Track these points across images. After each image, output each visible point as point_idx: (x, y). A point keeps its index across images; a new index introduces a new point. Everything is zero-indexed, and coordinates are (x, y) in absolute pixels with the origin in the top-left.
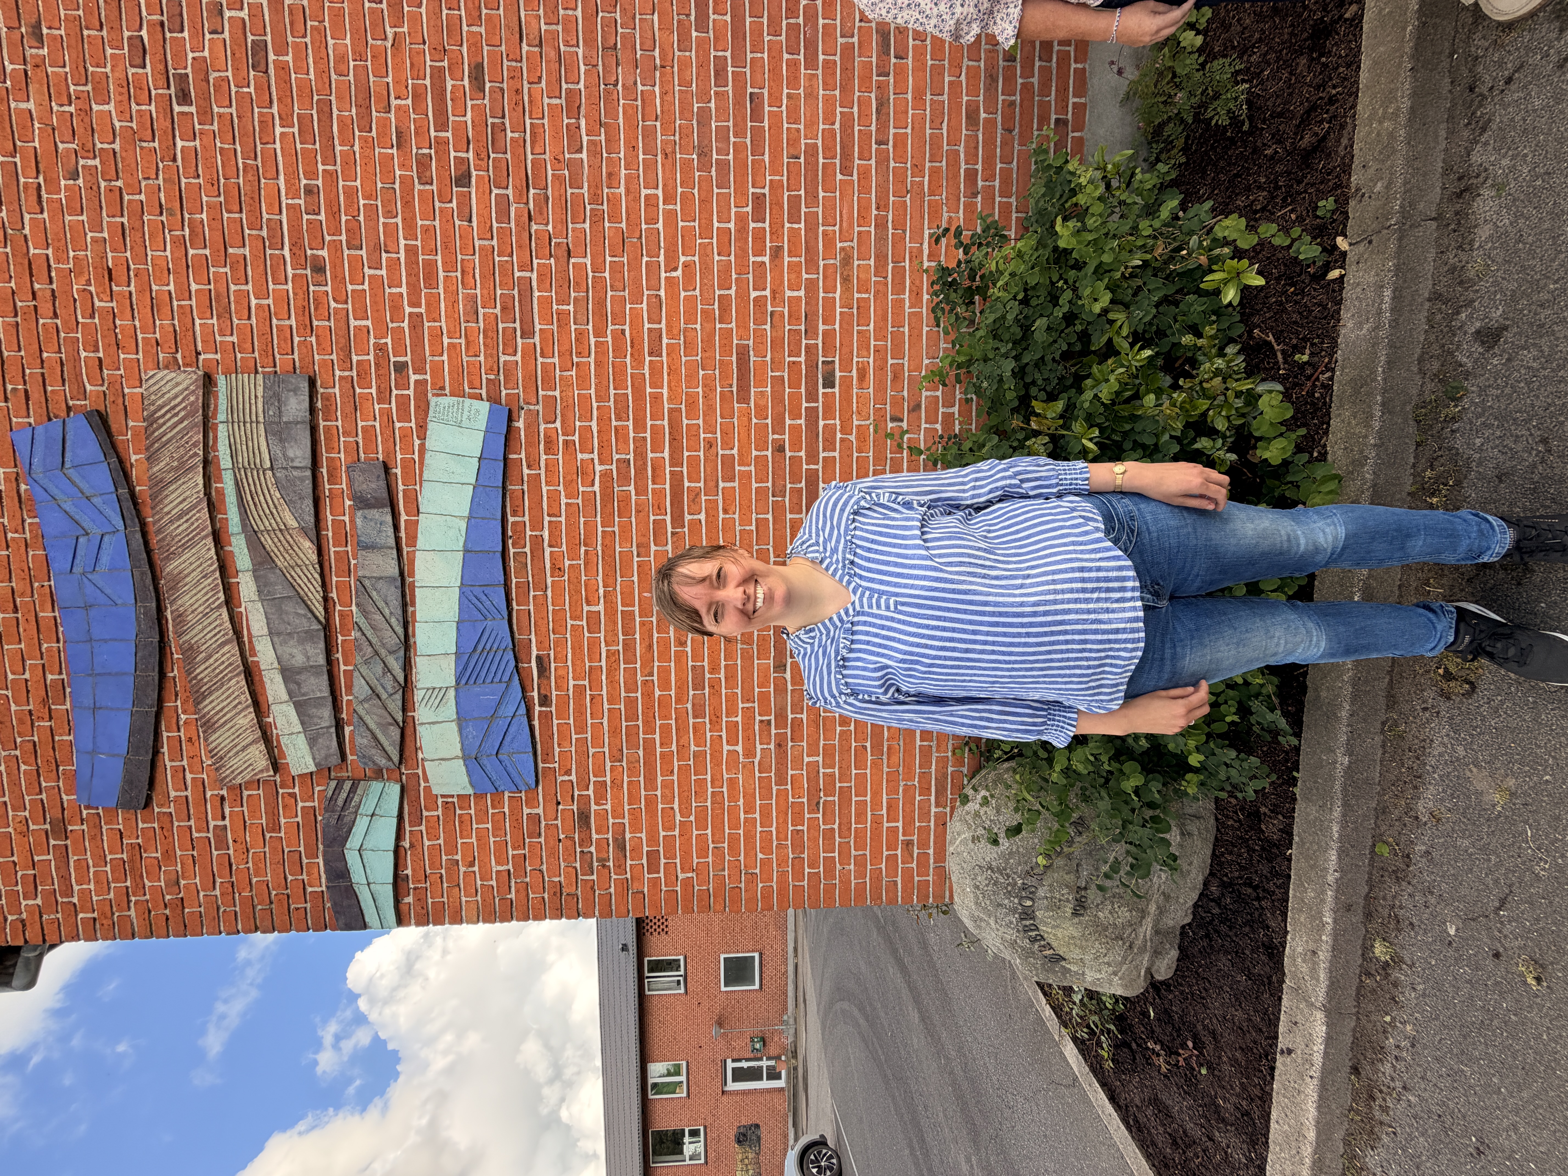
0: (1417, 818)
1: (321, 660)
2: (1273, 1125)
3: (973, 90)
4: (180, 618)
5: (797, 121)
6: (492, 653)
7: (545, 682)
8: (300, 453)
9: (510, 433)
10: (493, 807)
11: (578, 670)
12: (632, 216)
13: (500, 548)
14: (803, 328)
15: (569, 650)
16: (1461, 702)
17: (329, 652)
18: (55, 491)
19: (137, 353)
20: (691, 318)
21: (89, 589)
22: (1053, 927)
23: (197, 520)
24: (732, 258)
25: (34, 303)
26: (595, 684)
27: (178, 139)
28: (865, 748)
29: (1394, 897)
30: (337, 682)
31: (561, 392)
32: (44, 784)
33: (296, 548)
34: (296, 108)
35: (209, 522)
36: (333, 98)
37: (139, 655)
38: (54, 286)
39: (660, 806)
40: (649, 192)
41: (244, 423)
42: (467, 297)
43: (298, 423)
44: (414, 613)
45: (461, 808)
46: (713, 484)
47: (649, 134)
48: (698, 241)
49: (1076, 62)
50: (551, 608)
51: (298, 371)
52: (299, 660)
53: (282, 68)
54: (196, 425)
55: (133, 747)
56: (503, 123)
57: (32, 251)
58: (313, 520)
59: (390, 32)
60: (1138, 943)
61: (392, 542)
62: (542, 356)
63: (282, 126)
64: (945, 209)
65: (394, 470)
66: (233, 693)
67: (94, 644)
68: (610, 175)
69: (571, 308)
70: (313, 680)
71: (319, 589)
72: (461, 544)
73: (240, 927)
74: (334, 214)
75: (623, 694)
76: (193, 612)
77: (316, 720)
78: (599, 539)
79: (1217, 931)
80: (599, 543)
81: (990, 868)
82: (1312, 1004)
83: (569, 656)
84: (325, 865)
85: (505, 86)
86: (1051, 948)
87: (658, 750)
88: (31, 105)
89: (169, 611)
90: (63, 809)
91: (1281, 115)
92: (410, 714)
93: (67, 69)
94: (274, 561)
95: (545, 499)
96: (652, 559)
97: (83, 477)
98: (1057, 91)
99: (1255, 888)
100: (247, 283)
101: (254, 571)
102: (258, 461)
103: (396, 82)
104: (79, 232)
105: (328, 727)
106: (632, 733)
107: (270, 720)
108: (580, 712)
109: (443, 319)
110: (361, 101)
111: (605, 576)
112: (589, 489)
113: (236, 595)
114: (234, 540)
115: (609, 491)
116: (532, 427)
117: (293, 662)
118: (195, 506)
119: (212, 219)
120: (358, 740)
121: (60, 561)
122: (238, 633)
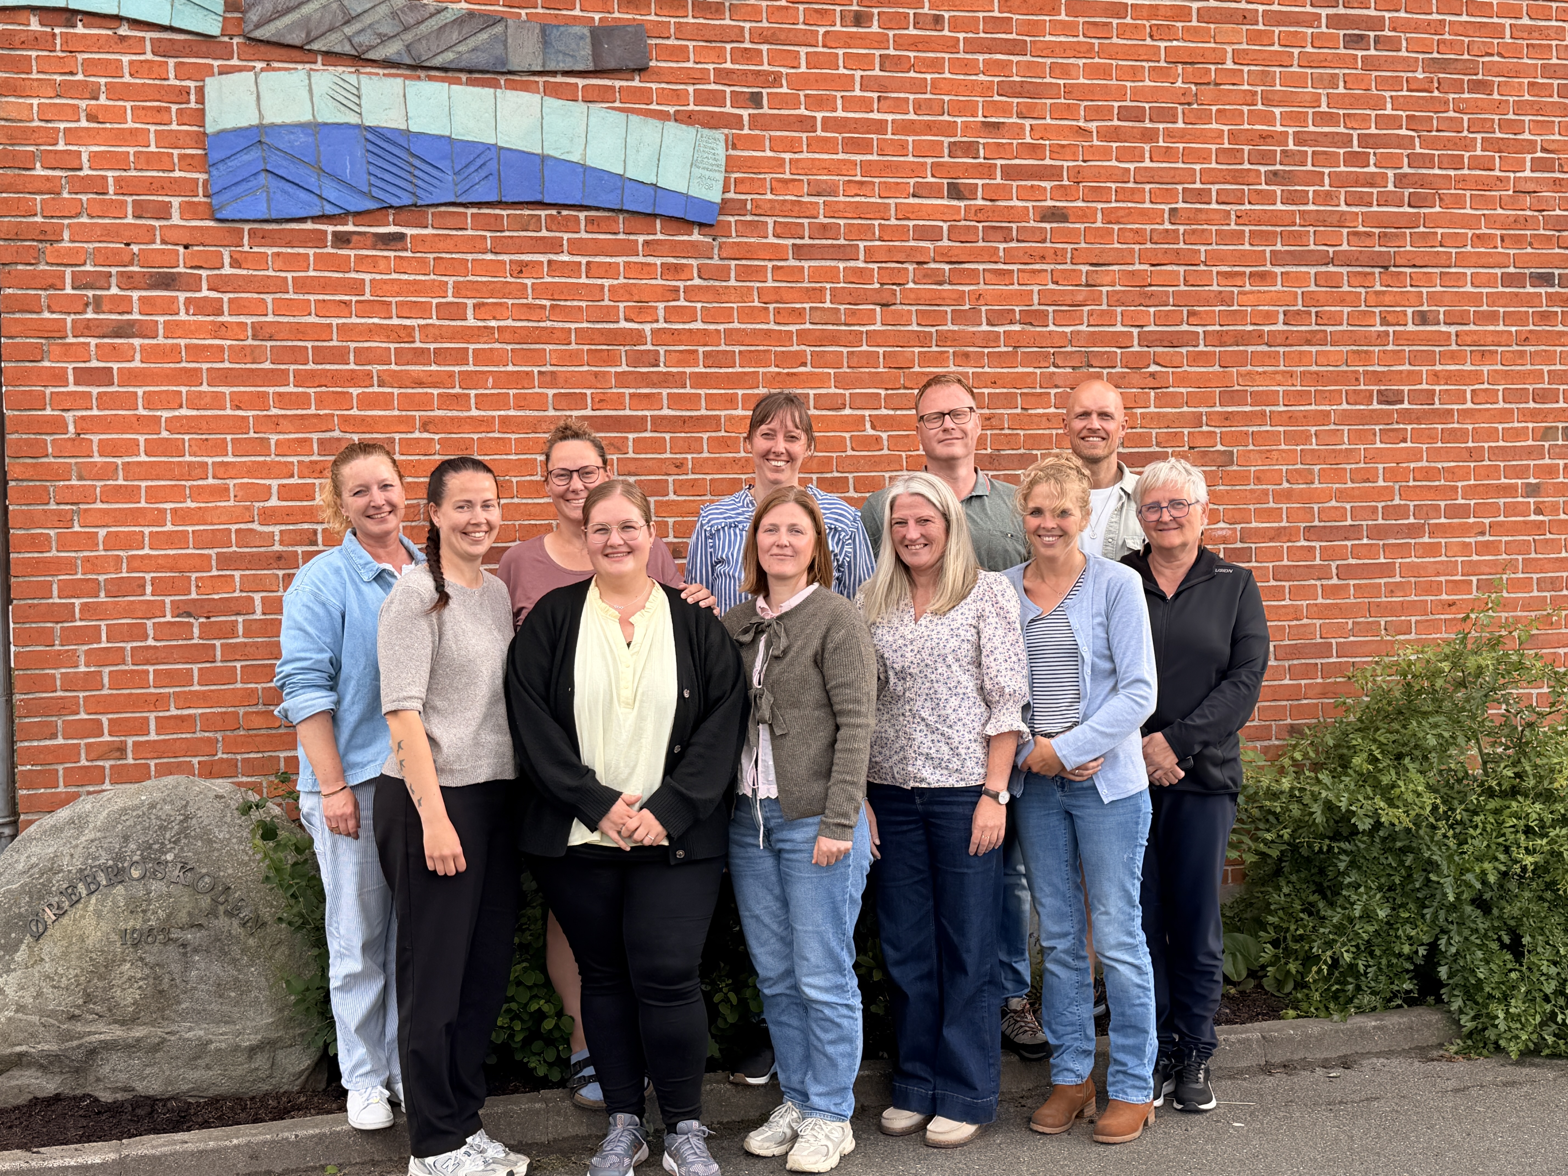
6: (409, 177)
7: (369, 243)
9: (684, 223)
10: (182, 157)
11: (385, 287)
13: (545, 199)
15: (412, 277)
22: (98, 912)
26: (366, 309)
31: (735, 288)
34: (1018, 17)
36: (1029, 58)
39: (184, 389)
42: (836, 184)
44: (460, 82)
45: (182, 111)
46: (632, 468)
47: (1008, 401)
50: (470, 257)
53: (1054, 8)
56: (1012, 240)
59: (1093, 126)
60: (78, 1028)
61: (551, 66)
62: (774, 267)
65: (637, 78)
68: (967, 355)
69: (828, 305)
72: (552, 153)
74: (915, 44)
75: (352, 345)
78: (560, 325)
80: (556, 325)
81: (186, 819)
83: (406, 277)
85: (1048, 245)
86: (58, 916)
87: (271, 390)
92: (320, 59)
95: (608, 260)
96: (537, 390)
103: (1046, 128)
106: (298, 355)
108: (325, 286)
109: (810, 156)
110: (1027, 87)
111: (514, 330)
112: (622, 315)
115: (620, 339)
116: (693, 250)
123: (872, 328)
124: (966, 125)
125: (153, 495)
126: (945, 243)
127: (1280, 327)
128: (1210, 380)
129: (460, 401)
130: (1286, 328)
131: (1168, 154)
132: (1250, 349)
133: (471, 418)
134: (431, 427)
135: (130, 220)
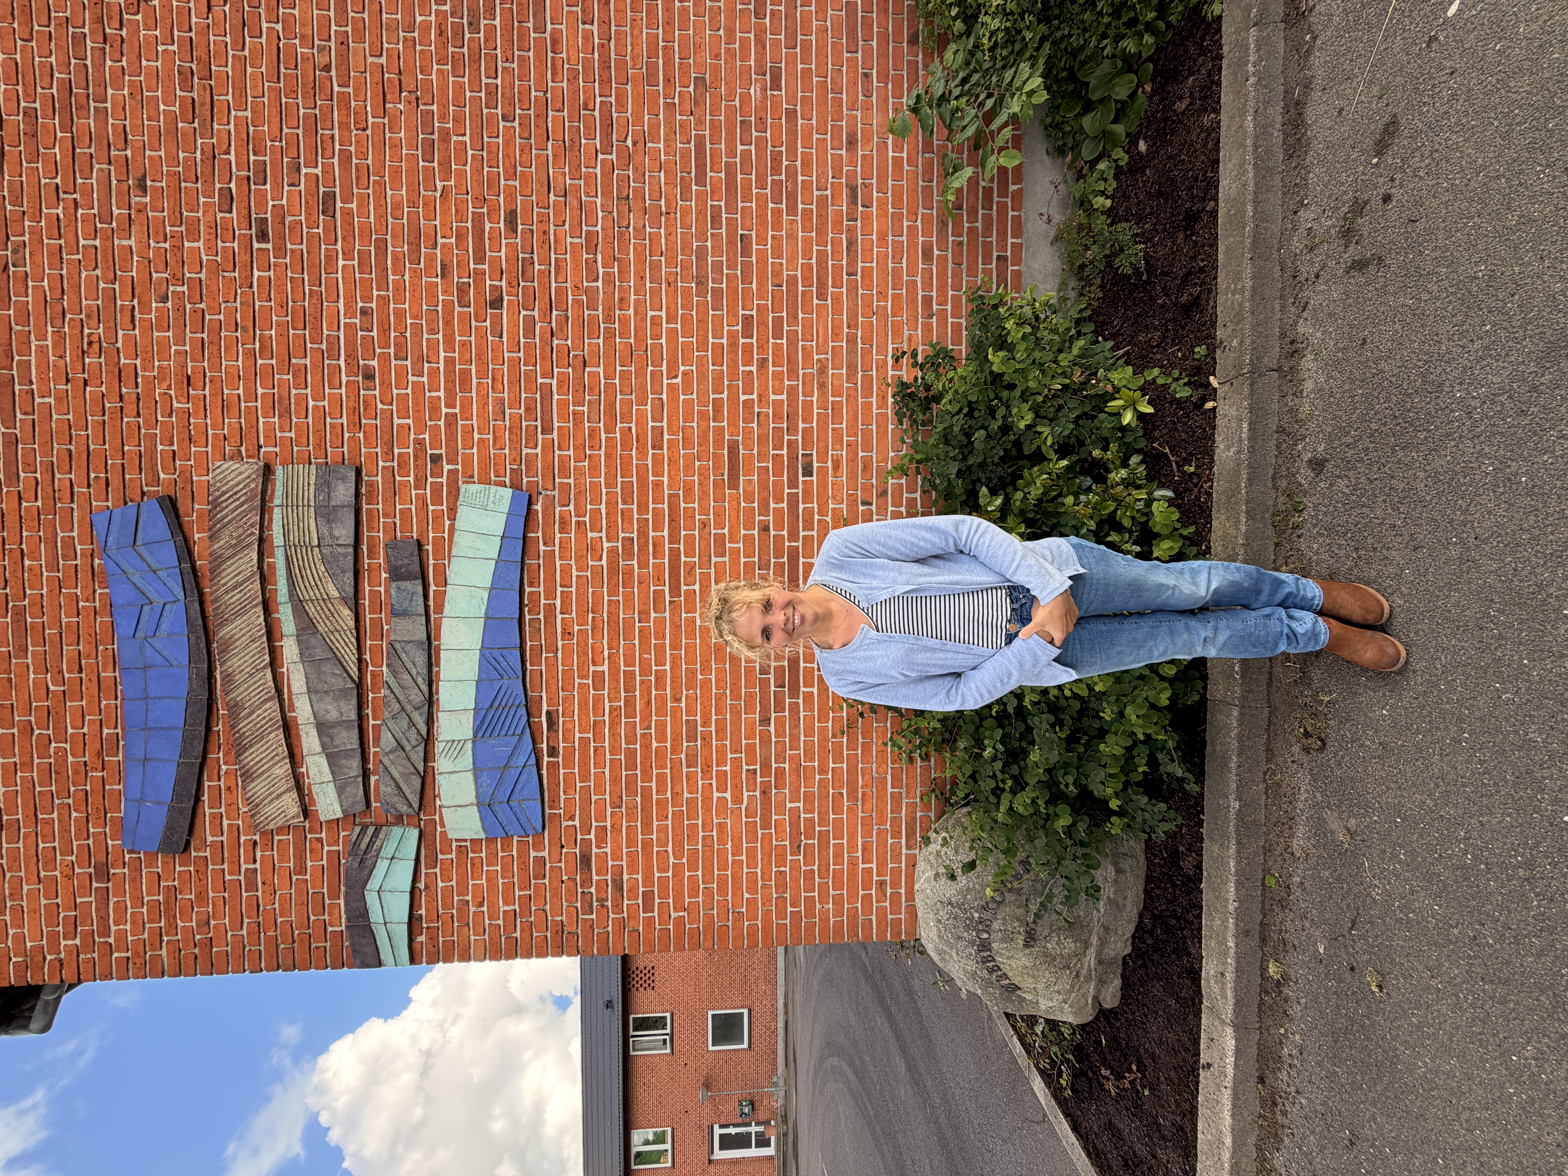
0: (1293, 854)
1: (353, 716)
2: (1200, 1136)
3: (927, 233)
4: (228, 678)
5: (780, 257)
6: (507, 708)
7: (554, 735)
8: (344, 532)
9: (529, 515)
10: (503, 850)
11: (584, 722)
12: (640, 334)
13: (517, 616)
14: (785, 426)
15: (576, 706)
16: (1317, 756)
17: (360, 707)
18: (125, 565)
19: (207, 446)
20: (688, 418)
21: (149, 652)
22: (1008, 958)
23: (249, 591)
24: (725, 367)
25: (121, 404)
26: (598, 736)
27: (255, 270)
28: (841, 794)
29: (1281, 923)
30: (366, 735)
31: (575, 479)
32: (92, 830)
33: (336, 616)
34: (357, 245)
35: (259, 593)
36: (389, 237)
37: (189, 710)
38: (139, 390)
39: (655, 849)
40: (654, 313)
41: (297, 506)
42: (495, 399)
43: (344, 506)
44: (438, 673)
45: (473, 852)
46: (705, 559)
47: (655, 267)
48: (696, 354)
49: (1013, 210)
50: (560, 668)
51: (346, 462)
52: (333, 715)
53: (347, 213)
54: (254, 508)
55: (177, 795)
56: (532, 258)
57: (122, 361)
58: (352, 591)
59: (439, 185)
60: (1084, 972)
61: (421, 610)
62: (559, 449)
63: (344, 259)
64: (906, 327)
65: (426, 547)
66: (272, 745)
67: (149, 701)
68: (621, 300)
69: (585, 409)
70: (344, 734)
71: (355, 651)
72: (483, 611)
73: (263, 965)
74: (385, 331)
75: (624, 746)
76: (241, 672)
77: (345, 770)
78: (606, 607)
79: (1151, 960)
80: (605, 610)
81: (950, 903)
82: (1224, 1021)
83: (576, 711)
84: (346, 904)
85: (535, 228)
86: (1007, 978)
87: (655, 797)
88: (132, 242)
89: (218, 671)
90: (108, 854)
91: (1167, 274)
92: (430, 764)
93: (165, 214)
94: (315, 627)
95: (558, 572)
96: (652, 624)
97: (151, 553)
98: (997, 233)
99: (1178, 919)
100: (306, 388)
101: (298, 636)
102: (307, 539)
103: (442, 225)
104: (164, 345)
105: (355, 777)
106: (631, 781)
107: (304, 770)
108: (584, 762)
109: (475, 418)
110: (412, 240)
111: (610, 639)
112: (597, 563)
113: (279, 657)
114: (281, 608)
115: (615, 565)
116: (549, 509)
117: (328, 717)
118: (248, 579)
119: (280, 335)
120: (382, 788)
121: (125, 627)
122: (279, 691)
123: (602, 374)
124: (445, 292)
125: (723, 867)
126: (536, 313)
127: (595, 28)
128: (638, 93)
129: (660, 676)
130: (596, 23)
131: (459, 120)
132: (613, 56)
133: (671, 669)
134: (678, 696)
135: (547, 881)
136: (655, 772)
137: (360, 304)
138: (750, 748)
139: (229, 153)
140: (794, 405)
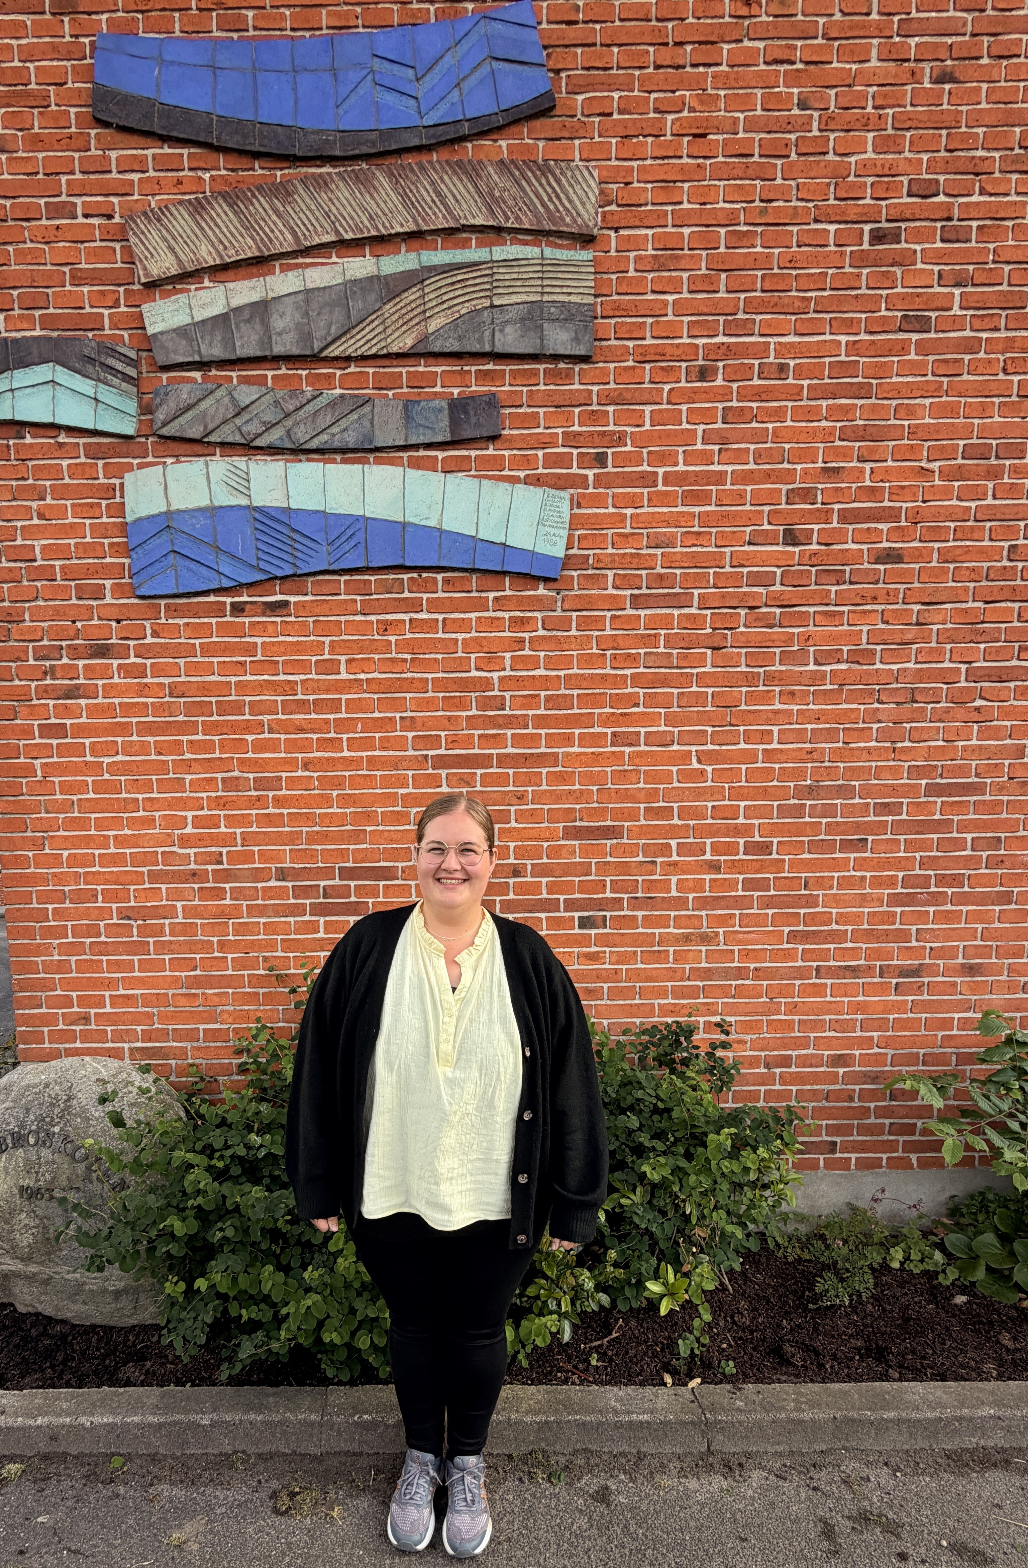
0: (152, 1485)
1: (278, 349)
4: (323, 183)
6: (290, 550)
7: (259, 610)
8: (510, 340)
9: (531, 579)
10: (111, 545)
11: (275, 648)
12: (751, 716)
13: (408, 564)
14: (639, 895)
15: (296, 639)
17: (288, 359)
18: (465, 45)
19: (617, 159)
20: (651, 777)
22: (6, 1168)
23: (435, 214)
24: (710, 821)
25: (671, 43)
26: (259, 667)
29: (69, 1475)
30: (253, 366)
31: (575, 637)
33: (404, 328)
34: (865, 359)
35: (432, 227)
36: (873, 401)
38: (688, 69)
40: (776, 734)
41: (542, 278)
42: (674, 537)
43: (542, 340)
44: (334, 461)
45: (108, 505)
47: (831, 735)
48: (726, 785)
50: (343, 618)
51: (597, 343)
52: (278, 323)
53: (903, 348)
54: (539, 222)
55: (168, 112)
56: (844, 583)
57: (726, 47)
58: (436, 350)
59: (935, 466)
61: (413, 440)
62: (613, 617)
63: (847, 343)
64: (754, 1037)
65: (491, 447)
66: (238, 241)
68: (792, 693)
69: (661, 650)
70: (254, 337)
71: (359, 353)
72: (412, 520)
74: (759, 394)
75: (247, 699)
76: (330, 200)
77: (208, 338)
78: (419, 675)
79: (13, 1335)
80: (415, 675)
81: (69, 1098)
83: (290, 639)
84: (34, 338)
85: (881, 586)
87: (185, 738)
88: (874, 63)
89: (331, 170)
91: (816, 1329)
92: (218, 450)
93: (909, 108)
94: (390, 300)
95: (462, 616)
96: (398, 733)
97: (481, 82)
100: (690, 292)
101: (378, 277)
102: (501, 291)
103: (887, 470)
105: (199, 352)
106: (204, 708)
107: (207, 283)
108: (226, 649)
109: (651, 510)
110: (869, 430)
111: (379, 681)
112: (473, 665)
113: (350, 253)
114: (413, 255)
115: (471, 687)
116: (538, 604)
117: (275, 316)
118: (450, 213)
119: (756, 257)
120: (186, 388)
121: (386, 43)
122: (307, 251)
123: (703, 670)
124: (805, 472)
126: (778, 587)
129: (334, 744)
131: (1013, 490)
133: (343, 758)
134: (310, 767)
135: (74, 601)
136: (216, 738)
137: (792, 363)
138: (248, 857)
139: (981, 194)
140: (665, 906)
